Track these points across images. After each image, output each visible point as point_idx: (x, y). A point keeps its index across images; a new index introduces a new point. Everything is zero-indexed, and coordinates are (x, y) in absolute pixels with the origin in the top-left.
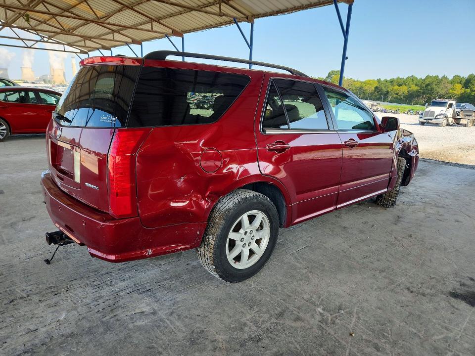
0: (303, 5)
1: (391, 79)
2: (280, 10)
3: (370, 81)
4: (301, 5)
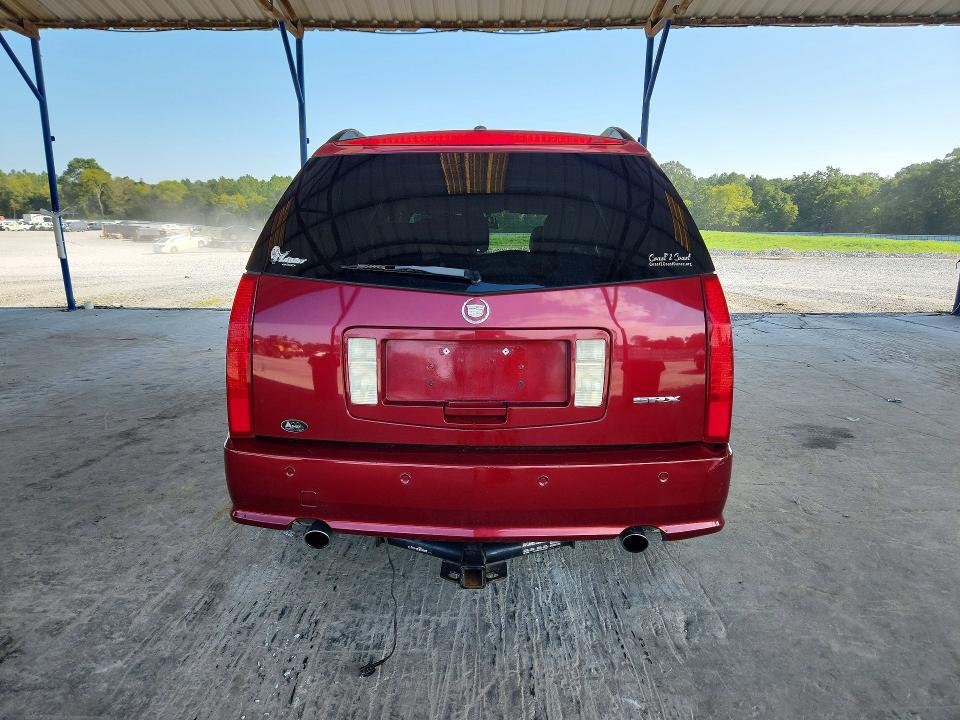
0: (184, 18)
1: (209, 181)
2: (120, 19)
3: (168, 183)
4: (179, 18)
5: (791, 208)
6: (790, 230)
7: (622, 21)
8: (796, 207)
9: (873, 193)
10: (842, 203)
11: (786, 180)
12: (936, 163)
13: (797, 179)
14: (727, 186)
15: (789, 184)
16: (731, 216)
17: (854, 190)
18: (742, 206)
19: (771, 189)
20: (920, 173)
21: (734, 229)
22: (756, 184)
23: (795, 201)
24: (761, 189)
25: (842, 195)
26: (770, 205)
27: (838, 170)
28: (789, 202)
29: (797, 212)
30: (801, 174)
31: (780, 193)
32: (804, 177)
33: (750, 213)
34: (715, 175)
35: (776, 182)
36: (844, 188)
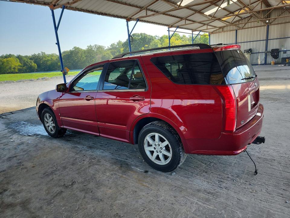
5: (34, 64)
6: (36, 72)
7: (41, 3)
8: (36, 64)
9: (57, 59)
10: (49, 63)
11: (29, 56)
12: (70, 51)
13: (33, 55)
14: (9, 59)
15: (31, 57)
16: (14, 68)
17: (51, 59)
18: (17, 65)
19: (25, 59)
20: (67, 53)
21: (17, 73)
22: (19, 57)
23: (35, 62)
24: (22, 59)
25: (48, 60)
26: (27, 64)
27: (44, 53)
28: (33, 63)
29: (36, 66)
30: (34, 54)
31: (29, 60)
32: (35, 55)
33: (21, 67)
34: (3, 55)
35: (26, 57)
36: (48, 58)
